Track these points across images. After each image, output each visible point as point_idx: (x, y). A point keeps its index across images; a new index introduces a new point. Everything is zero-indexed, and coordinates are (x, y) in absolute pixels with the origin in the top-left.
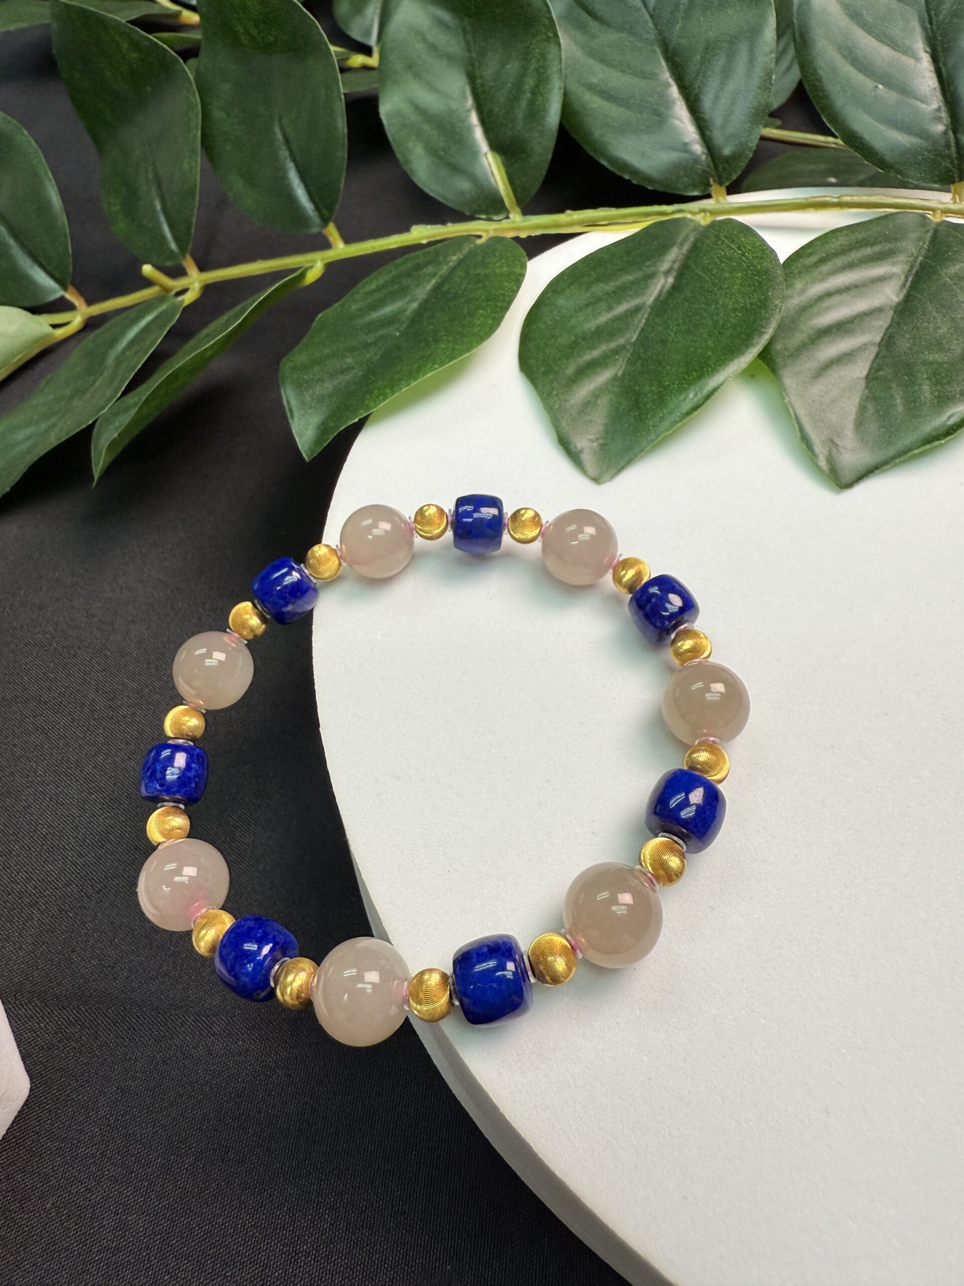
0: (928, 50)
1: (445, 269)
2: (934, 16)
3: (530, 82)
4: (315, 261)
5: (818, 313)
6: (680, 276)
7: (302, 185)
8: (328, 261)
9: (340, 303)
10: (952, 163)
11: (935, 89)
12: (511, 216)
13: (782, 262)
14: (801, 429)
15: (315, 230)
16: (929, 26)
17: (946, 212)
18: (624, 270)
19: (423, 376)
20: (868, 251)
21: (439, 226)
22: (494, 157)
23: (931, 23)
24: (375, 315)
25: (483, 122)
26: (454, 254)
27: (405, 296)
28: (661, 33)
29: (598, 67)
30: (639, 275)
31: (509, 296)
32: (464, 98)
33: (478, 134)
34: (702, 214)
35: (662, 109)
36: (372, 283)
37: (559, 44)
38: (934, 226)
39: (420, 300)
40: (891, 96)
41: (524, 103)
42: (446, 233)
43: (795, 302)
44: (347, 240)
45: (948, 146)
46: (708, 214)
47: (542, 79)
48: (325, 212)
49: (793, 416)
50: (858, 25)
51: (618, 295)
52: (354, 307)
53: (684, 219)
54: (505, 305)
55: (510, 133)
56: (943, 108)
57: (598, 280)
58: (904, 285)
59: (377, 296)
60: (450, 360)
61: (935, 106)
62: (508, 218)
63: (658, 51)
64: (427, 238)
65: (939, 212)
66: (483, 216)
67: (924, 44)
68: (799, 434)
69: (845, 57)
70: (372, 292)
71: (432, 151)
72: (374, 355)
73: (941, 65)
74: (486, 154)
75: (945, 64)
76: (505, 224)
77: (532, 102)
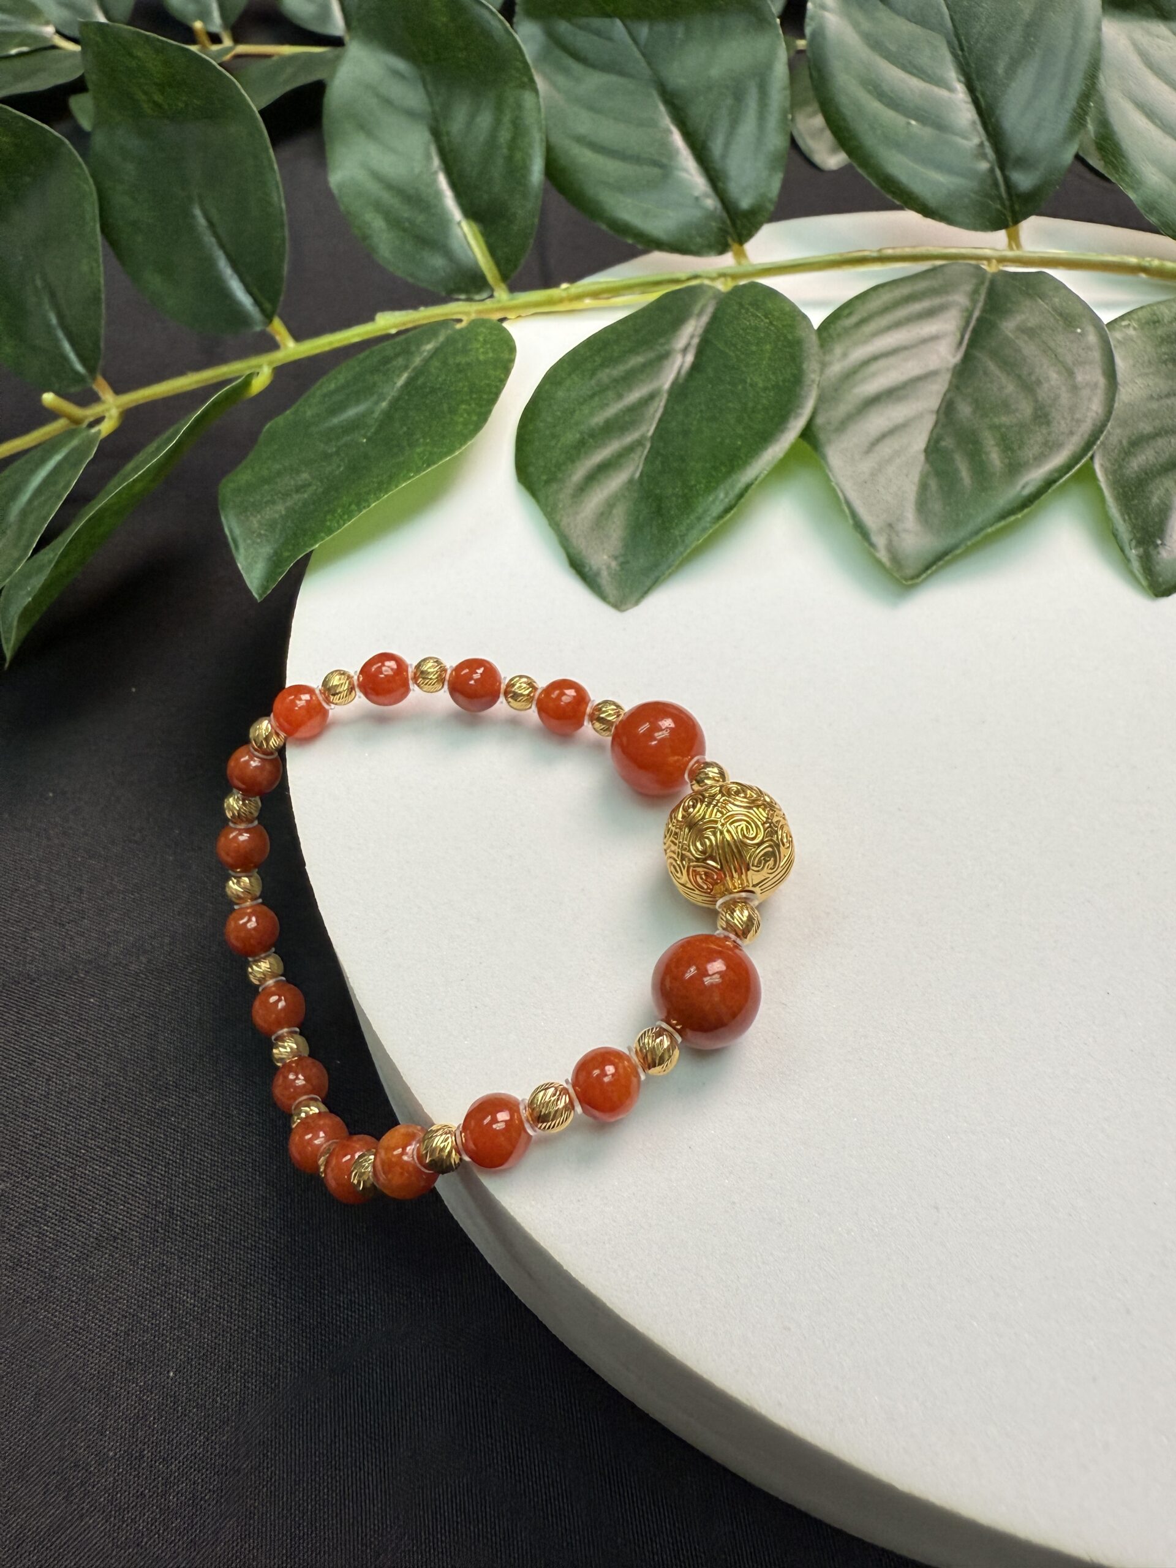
0: (962, 79)
1: (417, 361)
2: (964, 41)
3: (504, 136)
4: (260, 366)
5: (863, 380)
6: (700, 353)
7: (235, 276)
8: (275, 365)
9: (292, 409)
10: (1003, 205)
11: (974, 123)
12: (496, 294)
13: (816, 326)
14: (854, 514)
15: (258, 329)
16: (960, 53)
17: (1002, 260)
18: (633, 351)
19: (397, 487)
20: (917, 307)
21: (410, 312)
22: (470, 227)
23: (962, 50)
24: (335, 421)
25: (454, 185)
26: (428, 343)
27: (372, 394)
28: (655, 72)
29: (585, 115)
30: (651, 355)
31: (496, 387)
32: (428, 158)
33: (449, 200)
34: (722, 279)
35: (664, 161)
36: (329, 384)
37: (536, 91)
38: (989, 276)
39: (389, 398)
40: (926, 133)
41: (500, 162)
42: (419, 320)
43: (836, 368)
44: (298, 337)
45: (996, 184)
46: (729, 280)
47: (519, 130)
48: (268, 306)
49: (843, 501)
50: (881, 55)
51: (629, 380)
52: (309, 413)
53: (700, 287)
54: (492, 396)
55: (486, 197)
56: (987, 144)
57: (603, 365)
58: (960, 343)
59: (337, 398)
60: (429, 466)
61: (976, 141)
62: (491, 296)
63: (655, 94)
64: (394, 326)
65: (994, 261)
66: (463, 297)
67: (957, 73)
68: (851, 522)
69: (869, 92)
70: (331, 393)
71: (394, 222)
72: (336, 468)
73: (979, 95)
74: (459, 223)
75: (983, 94)
76: (489, 304)
77: (509, 159)
